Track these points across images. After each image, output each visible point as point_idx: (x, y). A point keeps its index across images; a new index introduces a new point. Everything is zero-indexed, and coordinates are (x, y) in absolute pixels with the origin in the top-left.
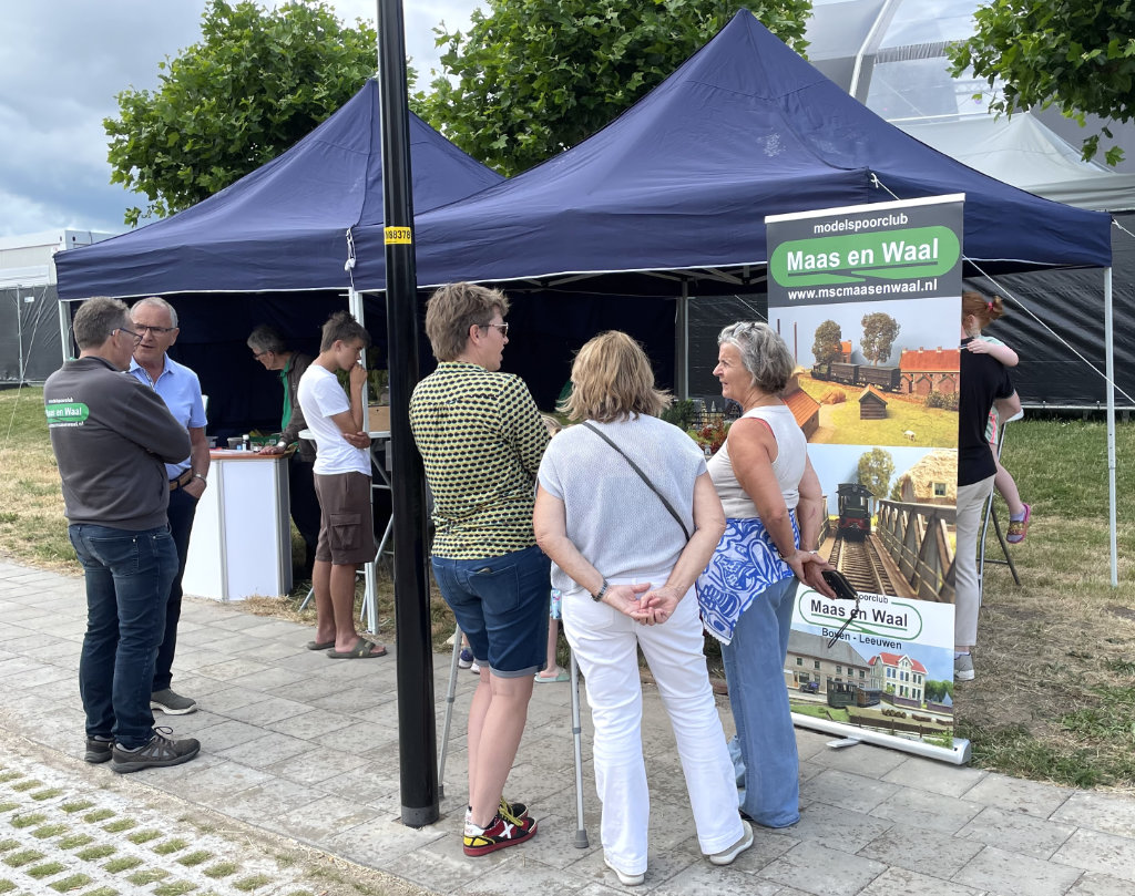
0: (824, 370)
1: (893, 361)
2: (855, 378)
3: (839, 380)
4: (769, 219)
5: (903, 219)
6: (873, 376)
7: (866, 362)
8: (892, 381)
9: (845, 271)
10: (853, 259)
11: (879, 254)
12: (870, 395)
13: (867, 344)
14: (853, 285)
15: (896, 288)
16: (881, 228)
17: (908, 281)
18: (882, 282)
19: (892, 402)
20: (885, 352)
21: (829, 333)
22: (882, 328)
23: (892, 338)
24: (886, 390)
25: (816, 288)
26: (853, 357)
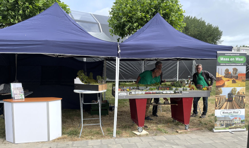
0: (226, 76)
1: (237, 75)
2: (231, 77)
3: (228, 78)
4: (218, 52)
5: (239, 55)
6: (234, 77)
7: (233, 75)
8: (237, 78)
9: (230, 61)
10: (231, 59)
11: (235, 59)
12: (233, 80)
13: (233, 72)
14: (231, 63)
15: (238, 64)
16: (235, 55)
17: (239, 63)
18: (236, 63)
19: (237, 81)
20: (236, 73)
21: (227, 70)
22: (235, 70)
23: (237, 71)
24: (236, 79)
25: (225, 63)
26: (231, 74)
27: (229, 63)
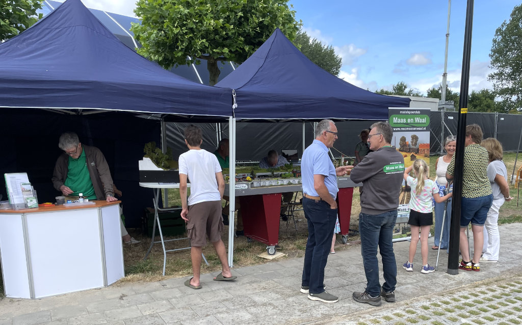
0: (402, 149)
1: (417, 146)
2: (409, 151)
3: (405, 151)
4: (389, 108)
5: (419, 112)
6: (413, 150)
7: (412, 147)
8: (417, 151)
9: (407, 124)
10: (409, 121)
12: (413, 155)
13: (412, 142)
14: (409, 127)
15: (418, 129)
16: (415, 114)
17: (420, 127)
19: (417, 156)
21: (403, 139)
22: (415, 138)
23: (417, 141)
26: (409, 146)
27: (407, 127)
